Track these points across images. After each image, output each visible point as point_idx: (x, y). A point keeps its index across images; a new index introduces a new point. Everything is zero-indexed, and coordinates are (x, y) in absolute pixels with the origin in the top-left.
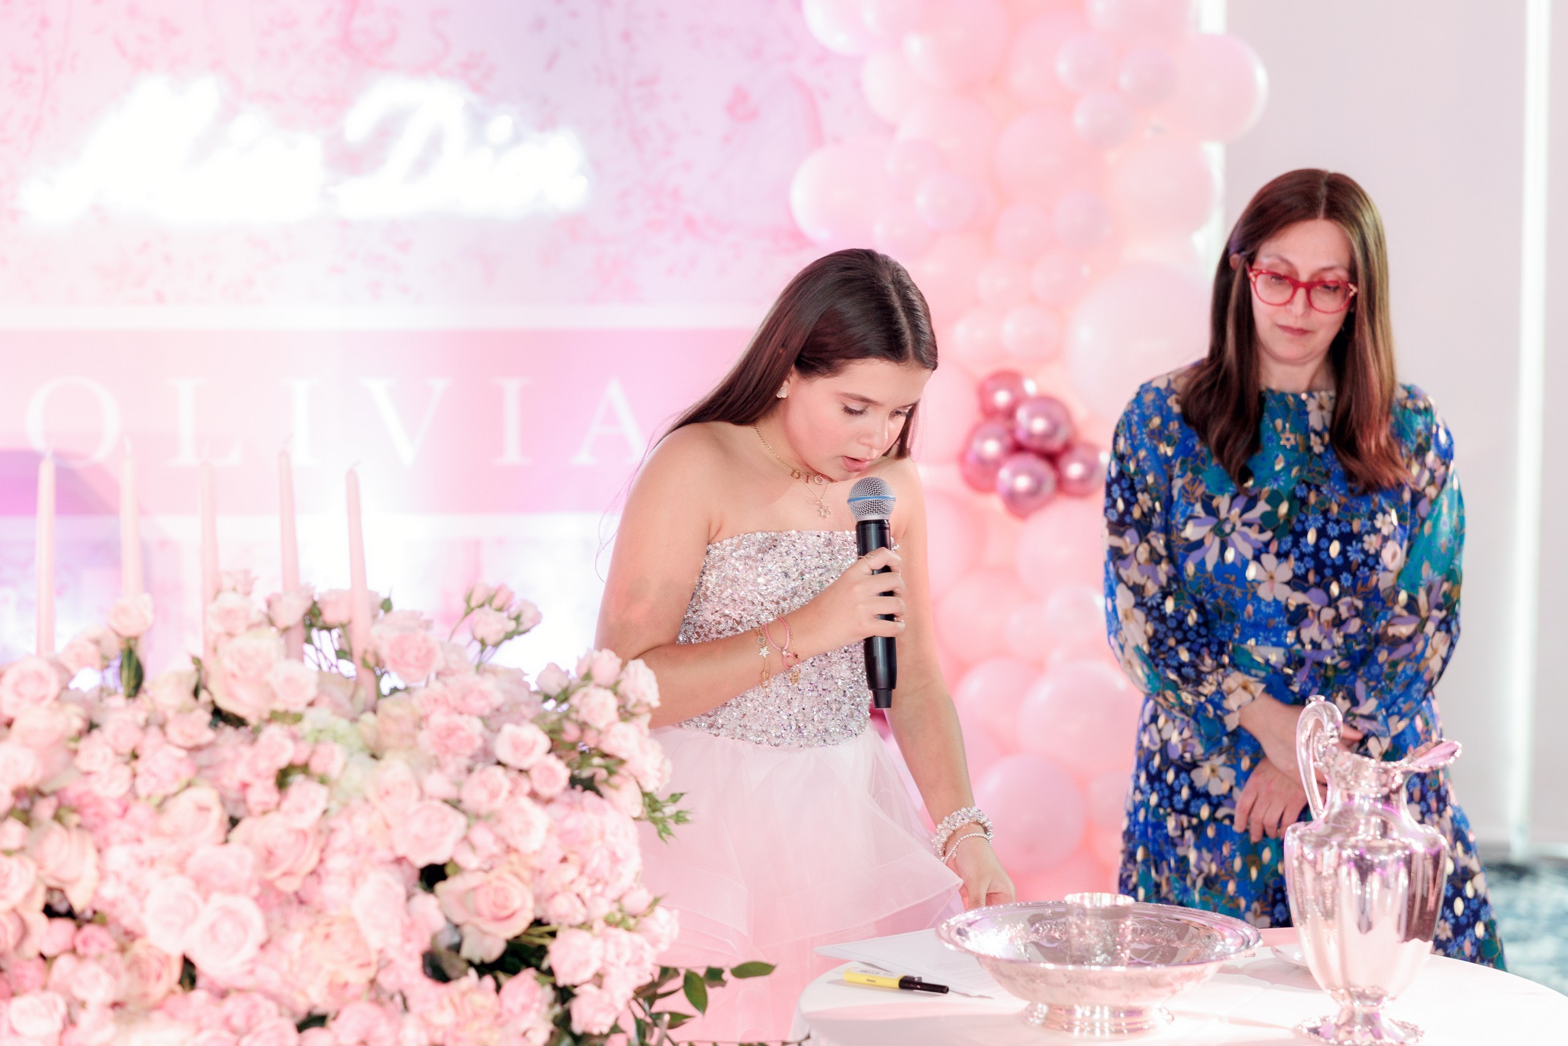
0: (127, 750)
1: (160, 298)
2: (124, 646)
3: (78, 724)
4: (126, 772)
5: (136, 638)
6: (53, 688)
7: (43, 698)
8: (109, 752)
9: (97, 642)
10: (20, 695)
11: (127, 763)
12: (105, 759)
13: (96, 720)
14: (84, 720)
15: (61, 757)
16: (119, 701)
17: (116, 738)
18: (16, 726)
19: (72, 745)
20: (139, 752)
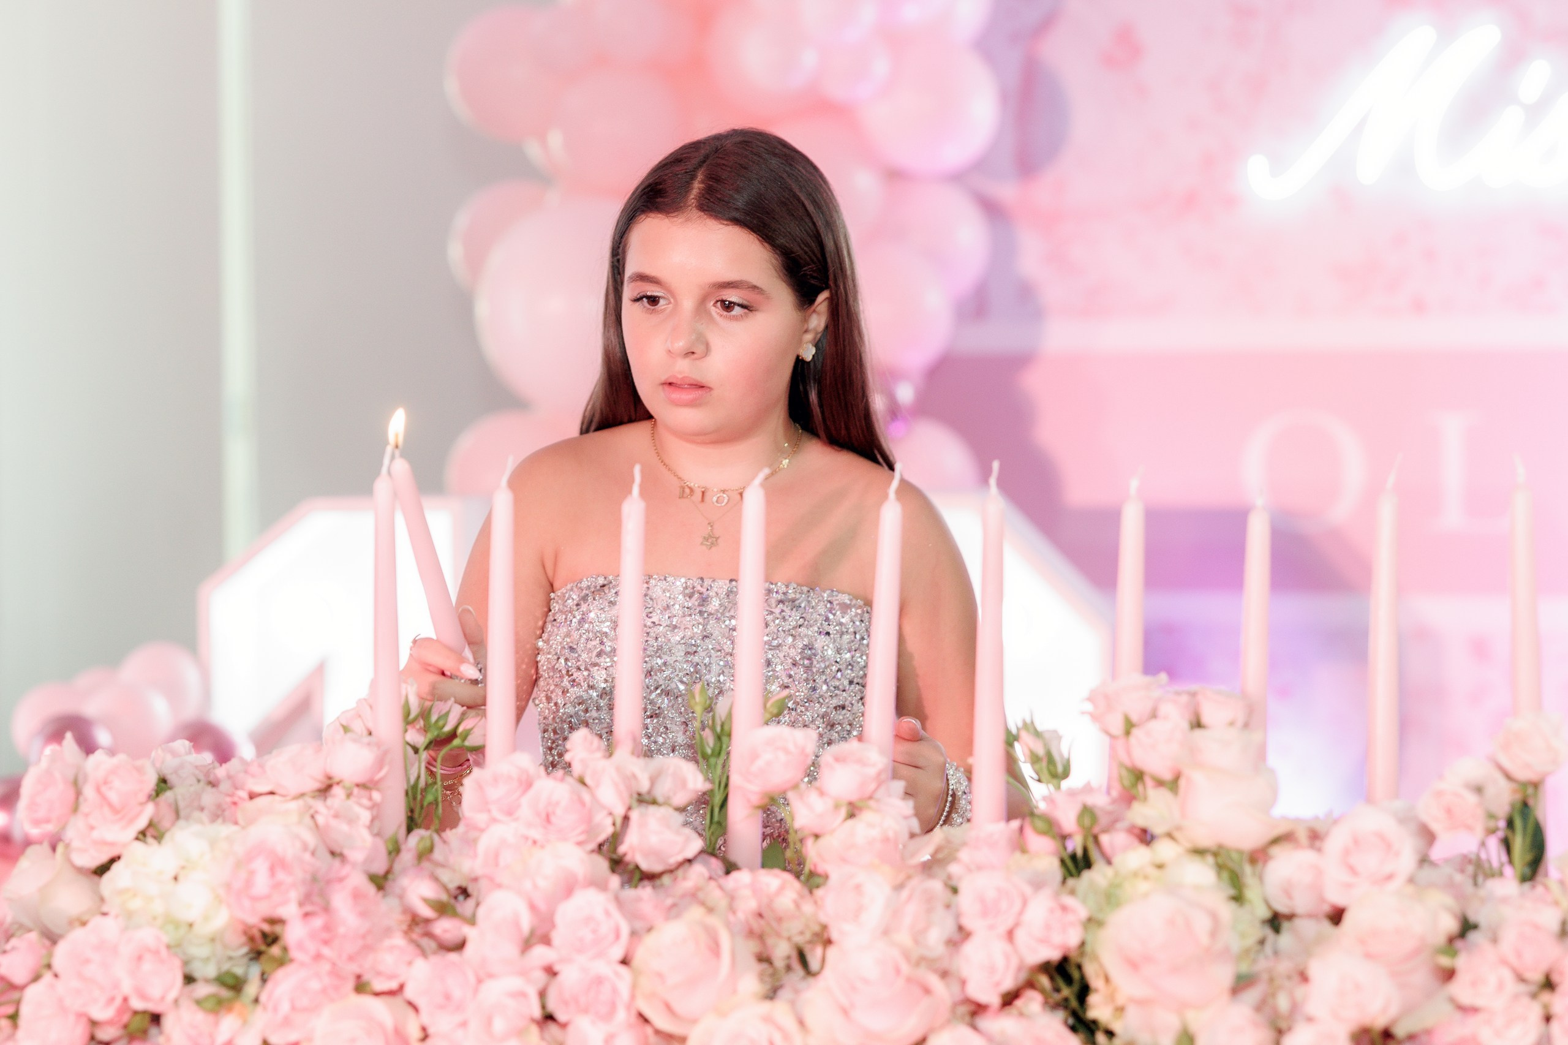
0: (1536, 976)
1: (1419, 306)
2: (1518, 797)
3: (1449, 924)
4: (1535, 1011)
5: (1536, 785)
6: (1406, 861)
7: (1390, 877)
8: (1507, 975)
9: (1479, 790)
10: (1353, 870)
11: (1534, 996)
12: (1501, 986)
13: (1473, 918)
14: (1455, 916)
15: (1421, 977)
16: (1507, 885)
17: (1519, 955)
18: (1348, 919)
19: (1445, 961)
20: (1555, 978)
